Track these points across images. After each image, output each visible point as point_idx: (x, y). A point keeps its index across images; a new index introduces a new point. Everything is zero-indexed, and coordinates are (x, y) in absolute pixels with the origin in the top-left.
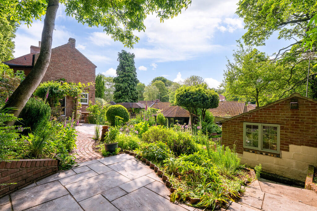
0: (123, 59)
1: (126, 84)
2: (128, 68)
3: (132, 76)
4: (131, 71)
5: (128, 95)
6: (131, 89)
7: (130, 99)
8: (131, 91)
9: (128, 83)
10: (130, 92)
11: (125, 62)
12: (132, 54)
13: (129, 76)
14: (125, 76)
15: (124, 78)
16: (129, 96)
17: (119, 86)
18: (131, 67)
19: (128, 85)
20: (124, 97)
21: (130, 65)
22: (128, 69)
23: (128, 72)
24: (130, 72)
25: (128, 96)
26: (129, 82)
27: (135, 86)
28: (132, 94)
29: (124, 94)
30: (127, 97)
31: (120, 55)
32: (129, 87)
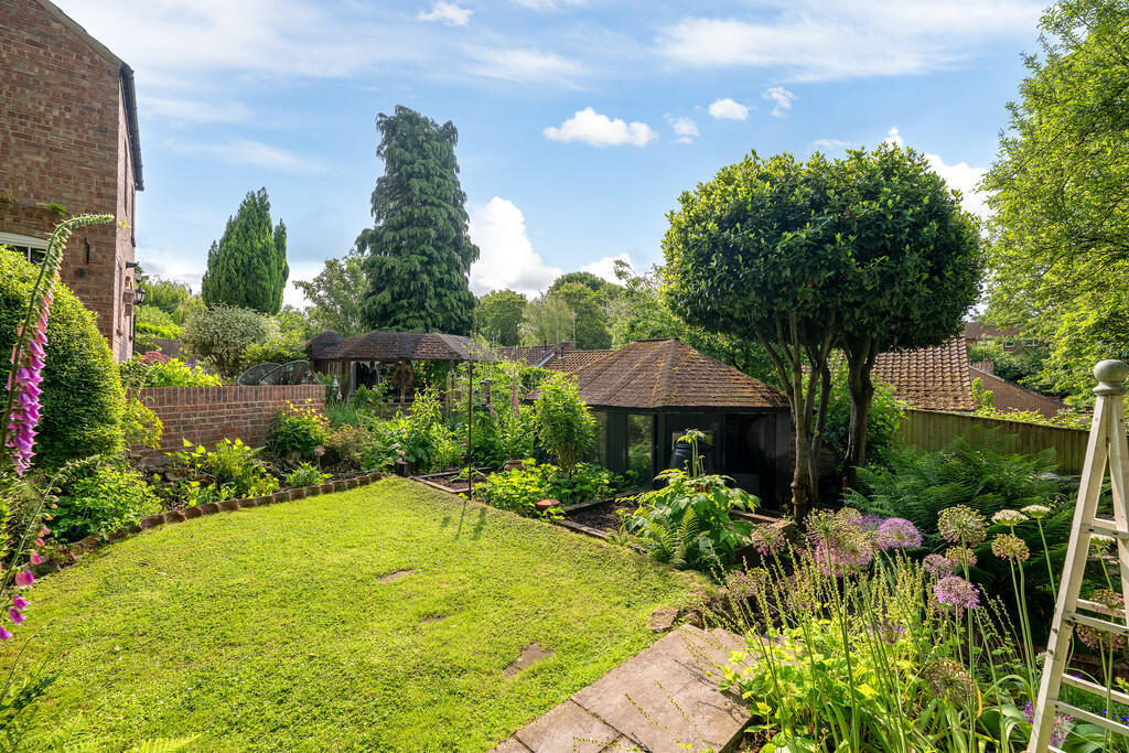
0: (403, 145)
1: (416, 261)
2: (424, 184)
3: (441, 223)
4: (436, 201)
5: (424, 308)
6: (441, 282)
7: (434, 325)
8: (439, 289)
9: (423, 253)
10: (431, 292)
11: (407, 156)
12: (446, 126)
13: (426, 222)
14: (410, 222)
15: (404, 232)
16: (429, 315)
17: (380, 267)
18: (437, 179)
19: (422, 262)
20: (402, 316)
21: (432, 172)
22: (421, 190)
23: (425, 203)
24: (432, 204)
25: (423, 313)
26: (430, 249)
27: (458, 269)
28: (442, 306)
29: (404, 302)
30: (421, 317)
31: (389, 127)
32: (430, 274)
